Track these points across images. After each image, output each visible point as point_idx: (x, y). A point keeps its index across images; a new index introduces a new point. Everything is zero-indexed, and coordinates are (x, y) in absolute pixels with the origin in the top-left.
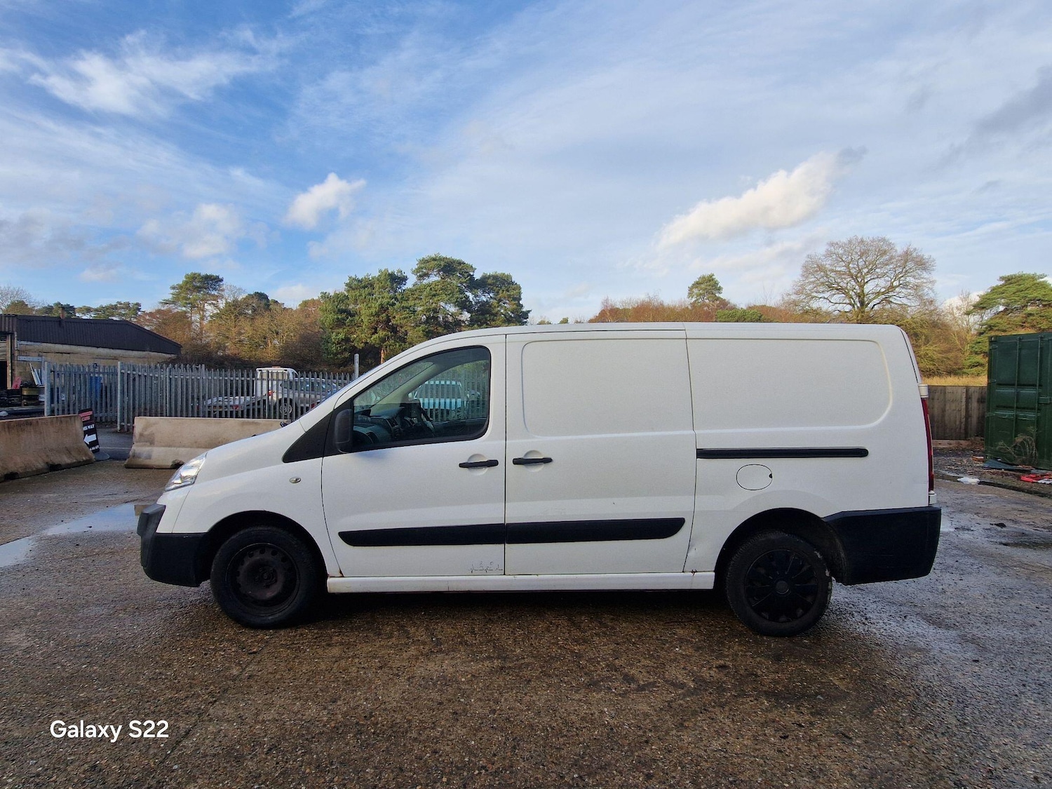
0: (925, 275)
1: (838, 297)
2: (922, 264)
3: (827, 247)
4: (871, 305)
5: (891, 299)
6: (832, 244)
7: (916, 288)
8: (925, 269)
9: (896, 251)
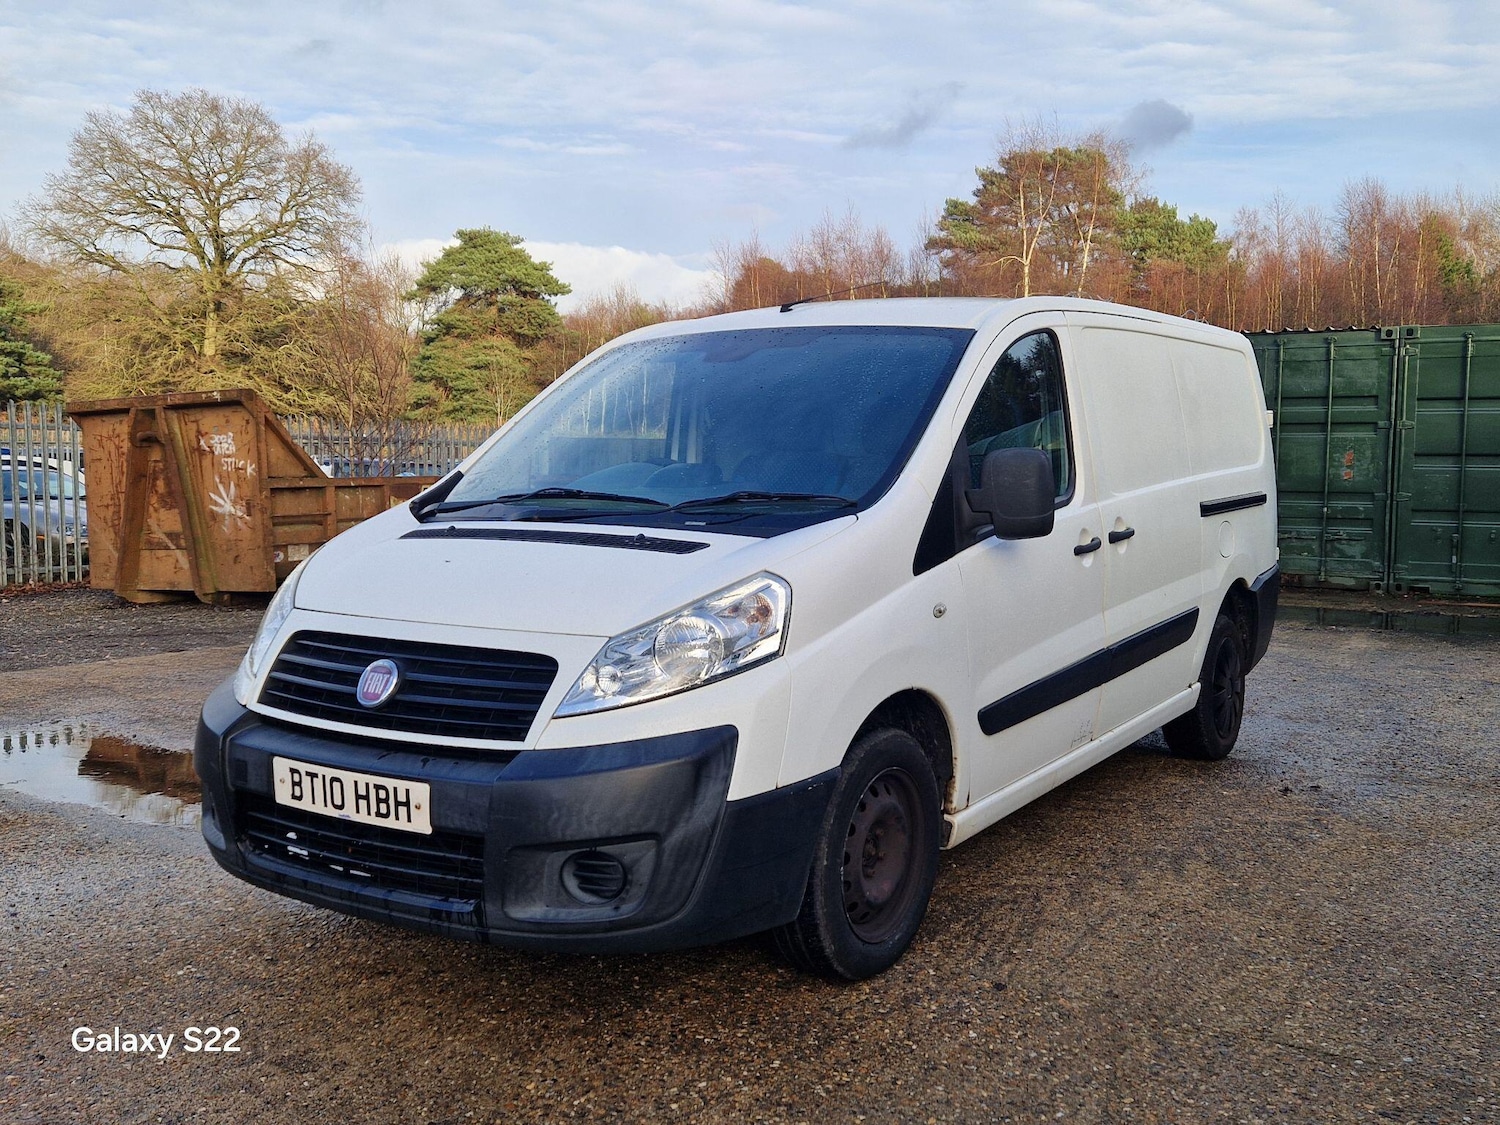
0: (344, 207)
1: (162, 231)
2: (338, 184)
3: (136, 102)
4: (238, 261)
5: (275, 251)
6: (148, 98)
7: (329, 232)
8: (344, 195)
9: (284, 143)
